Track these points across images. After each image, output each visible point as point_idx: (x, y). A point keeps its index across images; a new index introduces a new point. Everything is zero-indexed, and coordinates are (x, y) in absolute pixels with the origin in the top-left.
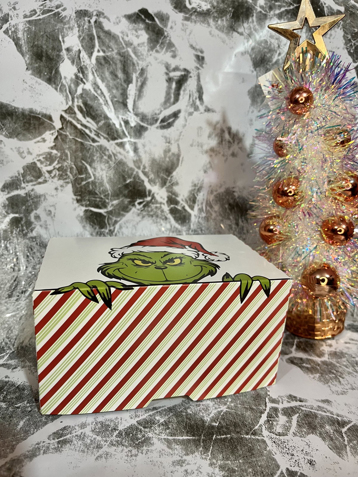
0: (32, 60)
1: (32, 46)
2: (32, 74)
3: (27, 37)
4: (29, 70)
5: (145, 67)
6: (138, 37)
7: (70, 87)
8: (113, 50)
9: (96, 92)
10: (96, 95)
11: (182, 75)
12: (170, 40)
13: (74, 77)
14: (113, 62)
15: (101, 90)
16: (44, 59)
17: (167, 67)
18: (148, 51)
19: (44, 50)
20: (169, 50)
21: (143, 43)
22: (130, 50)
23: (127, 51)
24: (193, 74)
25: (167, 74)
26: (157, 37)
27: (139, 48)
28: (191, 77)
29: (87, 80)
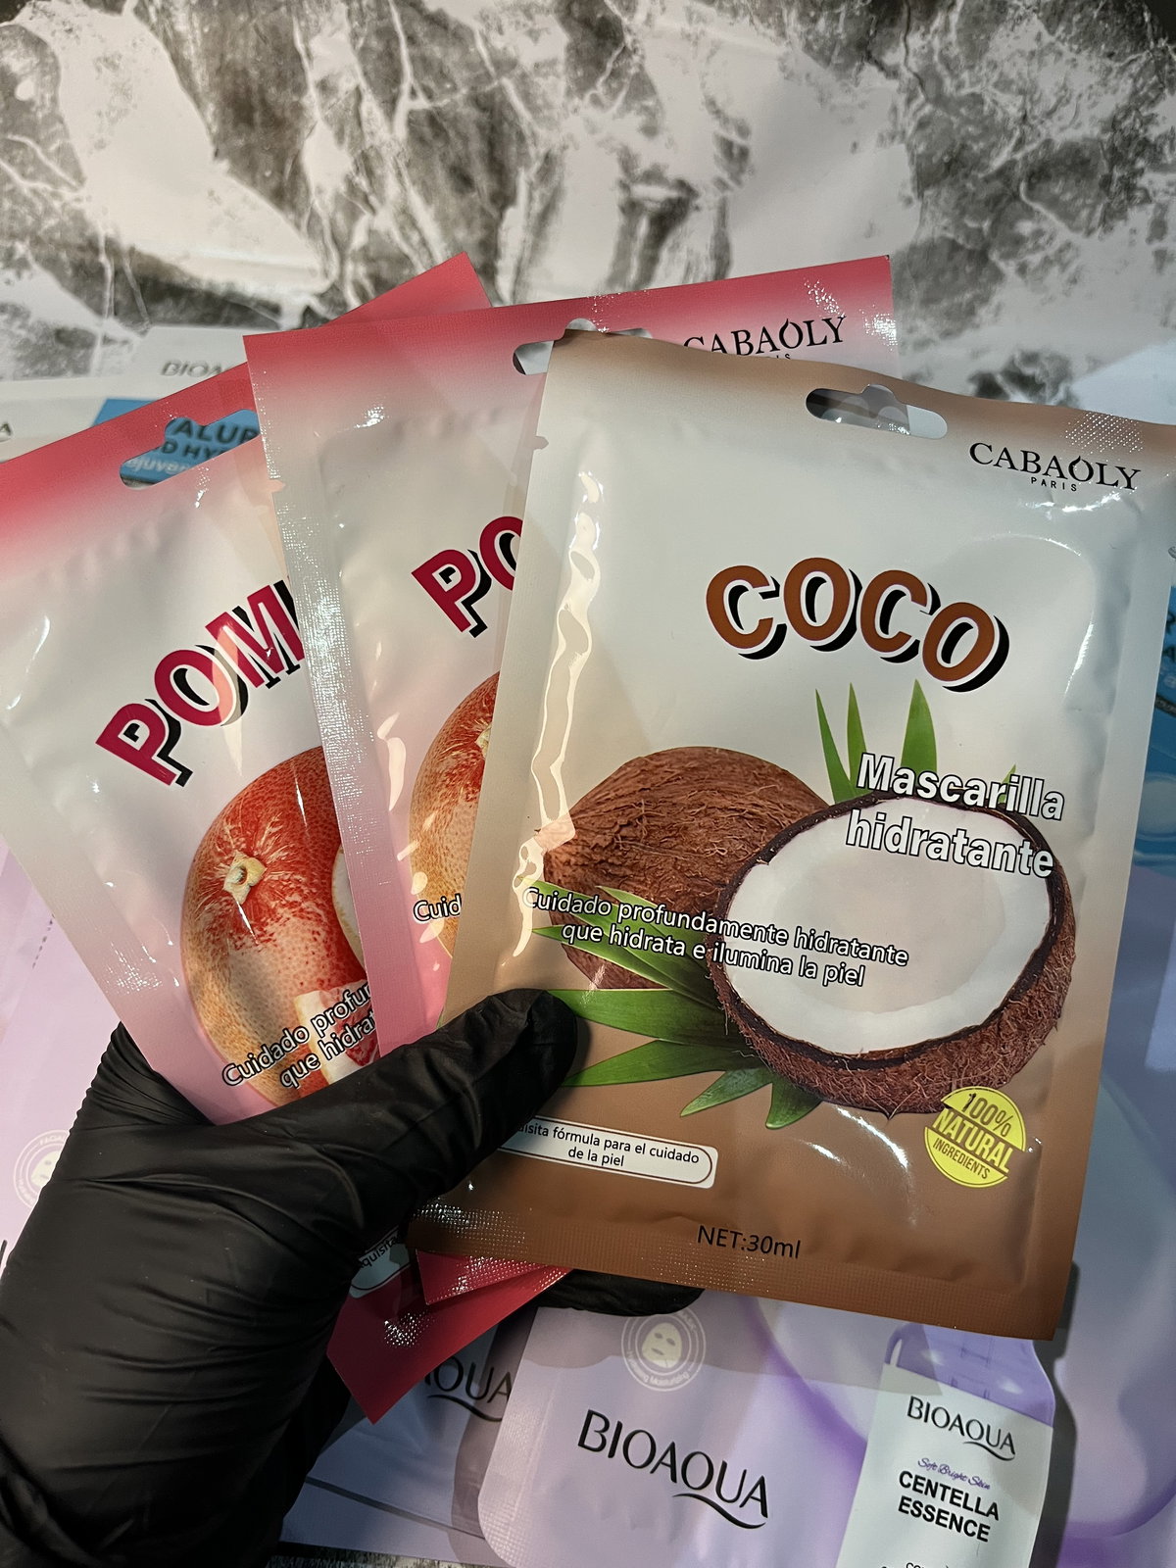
0: (224, 122)
1: (220, 67)
2: (232, 172)
3: (202, 31)
4: (222, 159)
5: (555, 151)
6: (534, 35)
7: (333, 222)
8: (455, 89)
9: (406, 238)
10: (406, 249)
11: (669, 201)
12: (641, 67)
13: (343, 188)
14: (458, 133)
15: (420, 232)
16: (257, 117)
17: (627, 162)
18: (569, 93)
19: (255, 87)
20: (636, 105)
21: (553, 63)
22: (509, 84)
23: (501, 89)
24: (708, 200)
25: (625, 187)
26: (600, 46)
27: (539, 80)
28: (697, 208)
29: (382, 201)
